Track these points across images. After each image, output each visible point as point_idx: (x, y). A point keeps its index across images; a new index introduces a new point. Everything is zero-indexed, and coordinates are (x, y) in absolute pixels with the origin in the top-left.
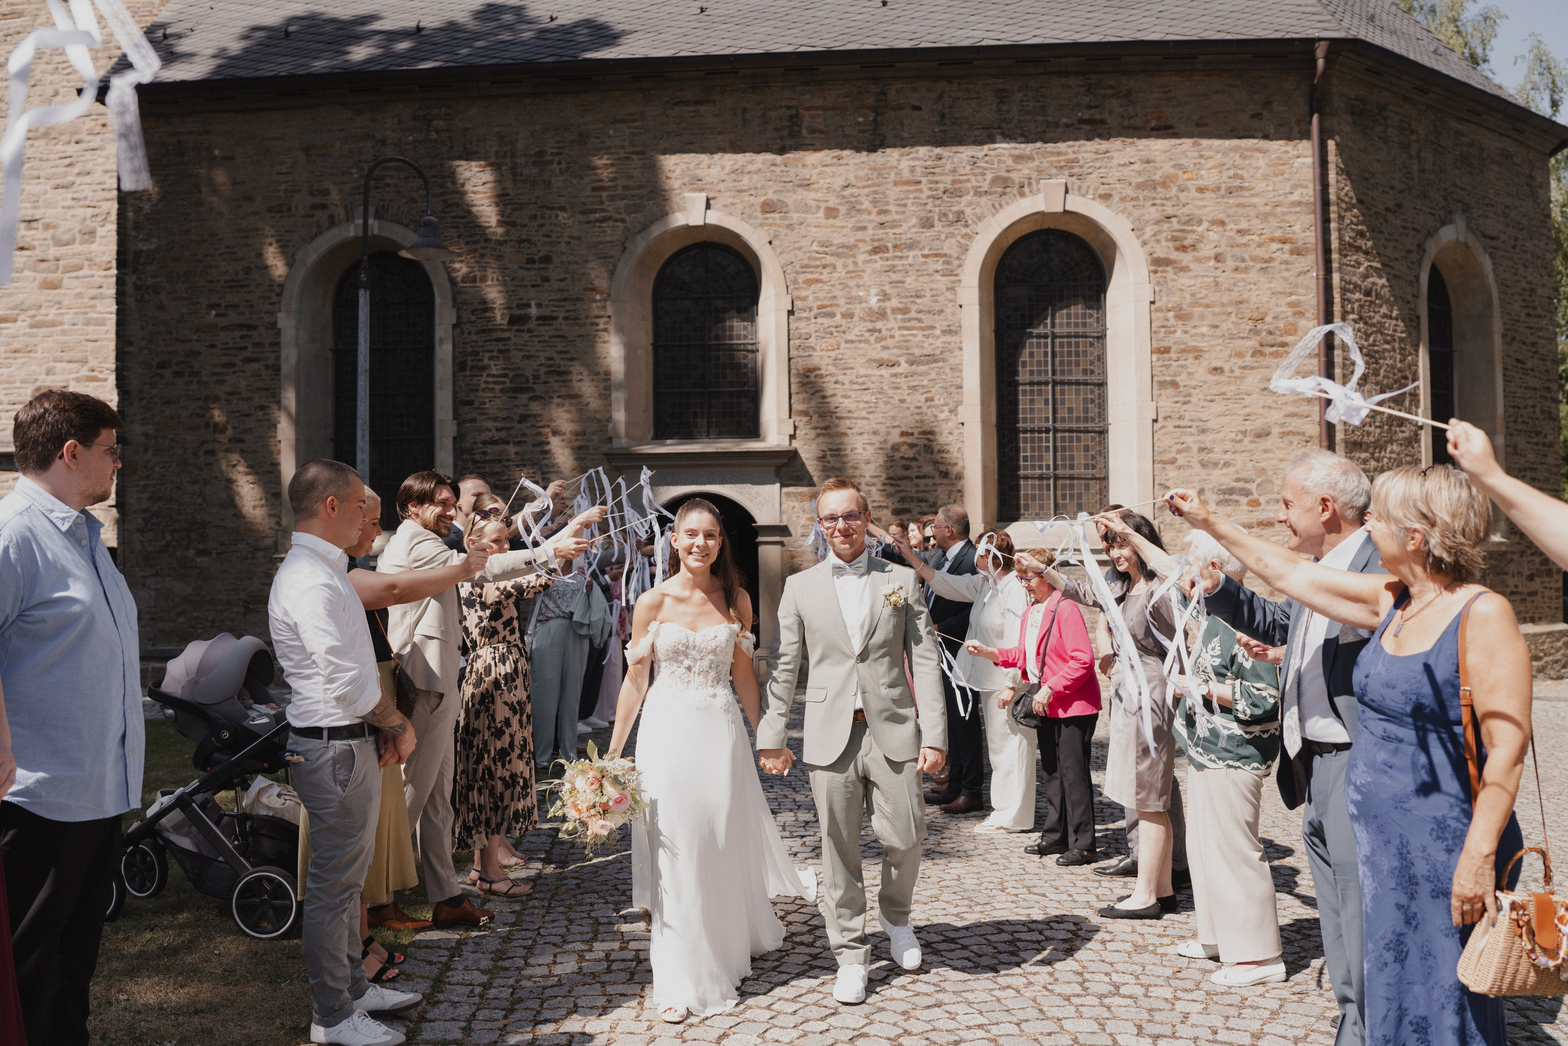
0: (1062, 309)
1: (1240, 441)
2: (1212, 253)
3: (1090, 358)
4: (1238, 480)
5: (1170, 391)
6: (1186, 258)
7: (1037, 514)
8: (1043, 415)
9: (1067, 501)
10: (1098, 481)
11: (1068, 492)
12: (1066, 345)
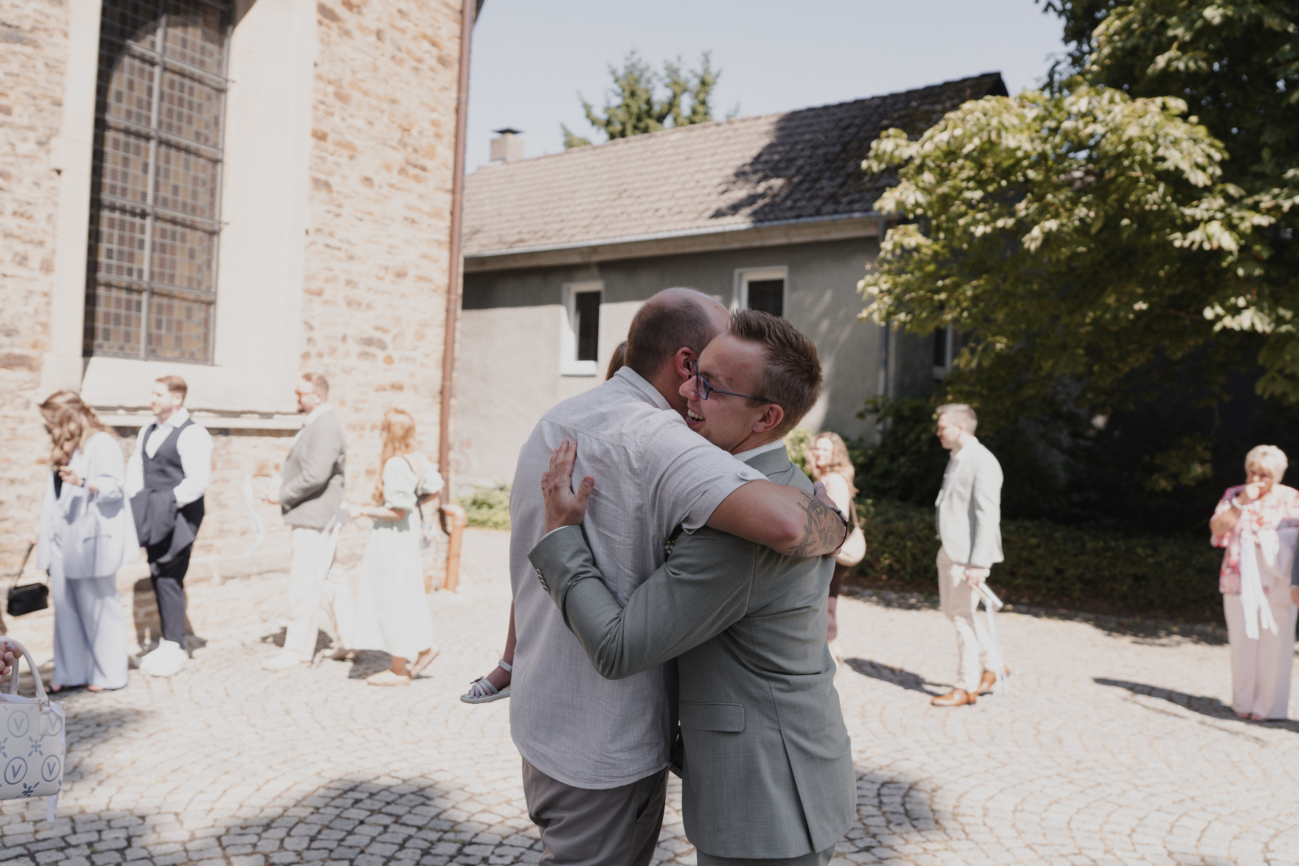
0: (176, 25)
1: (382, 279)
2: (374, 26)
3: (206, 116)
4: (377, 328)
5: (323, 194)
6: (350, 19)
7: (122, 348)
8: (140, 188)
9: (163, 331)
10: (204, 307)
11: (164, 318)
12: (177, 86)
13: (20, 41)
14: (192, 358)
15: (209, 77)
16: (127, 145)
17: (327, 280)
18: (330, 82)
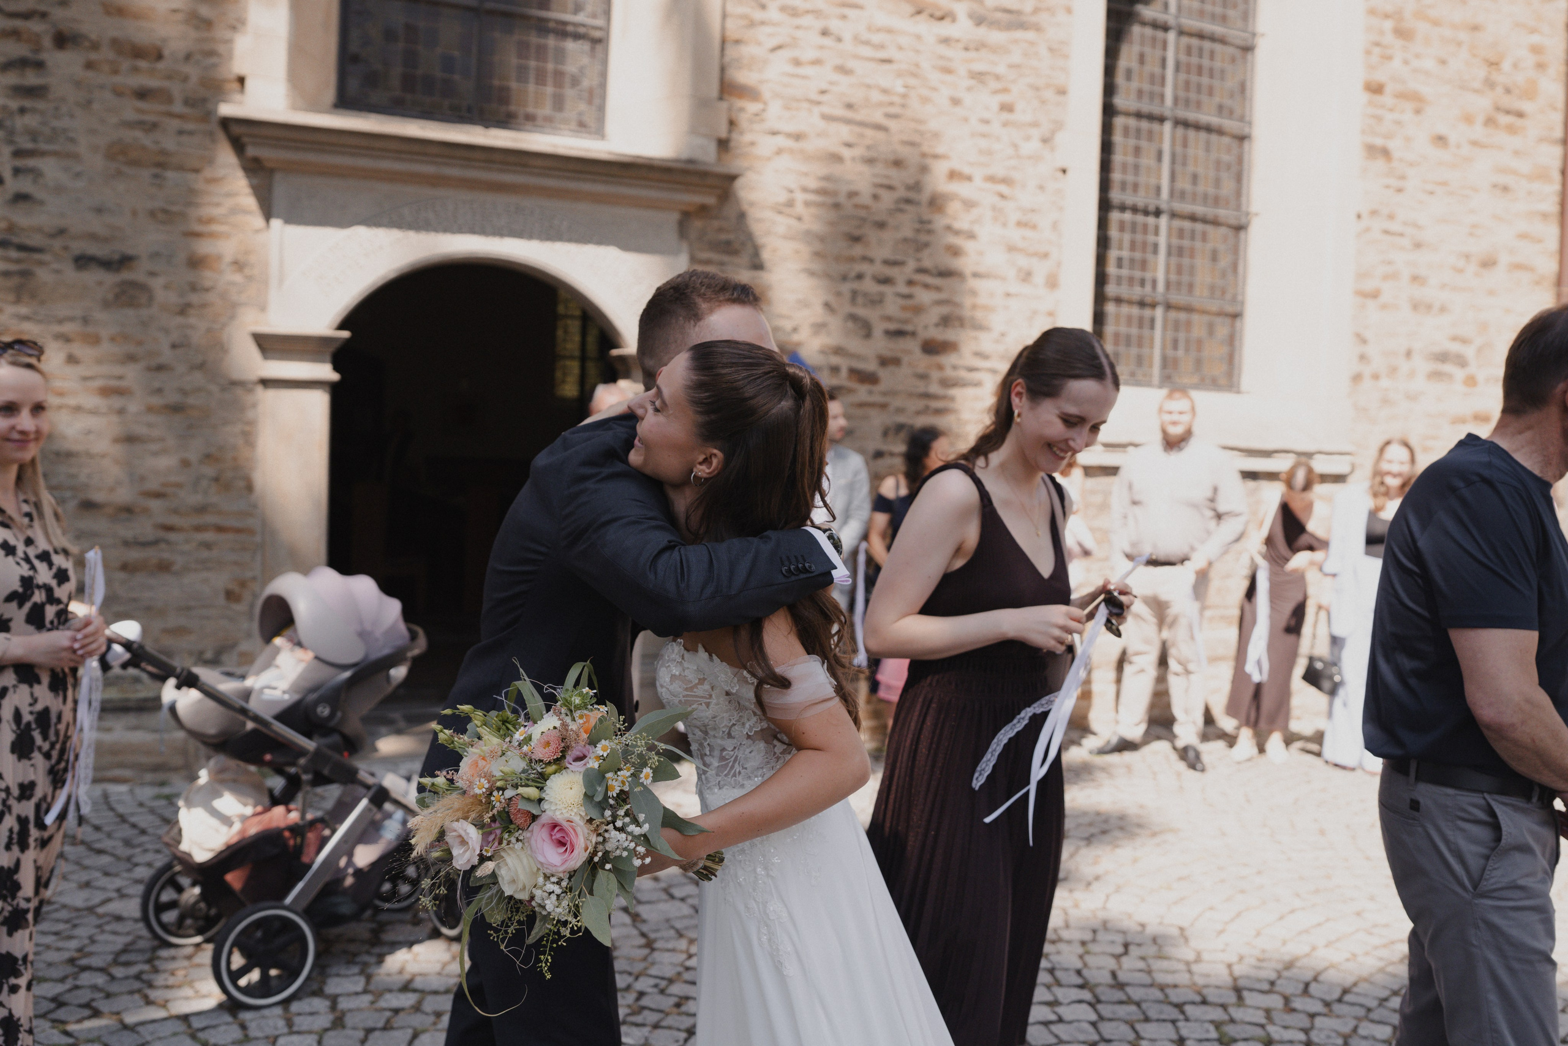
1: (1460, 271)
3: (1231, 83)
4: (1455, 339)
5: (1380, 164)
7: (1133, 374)
8: (1153, 181)
9: (1180, 353)
10: (1228, 320)
11: (1182, 336)
12: (1195, 51)
13: (1022, 26)
14: (1214, 385)
15: (1234, 34)
16: (1138, 131)
17: (1386, 277)
18: (1387, 16)
